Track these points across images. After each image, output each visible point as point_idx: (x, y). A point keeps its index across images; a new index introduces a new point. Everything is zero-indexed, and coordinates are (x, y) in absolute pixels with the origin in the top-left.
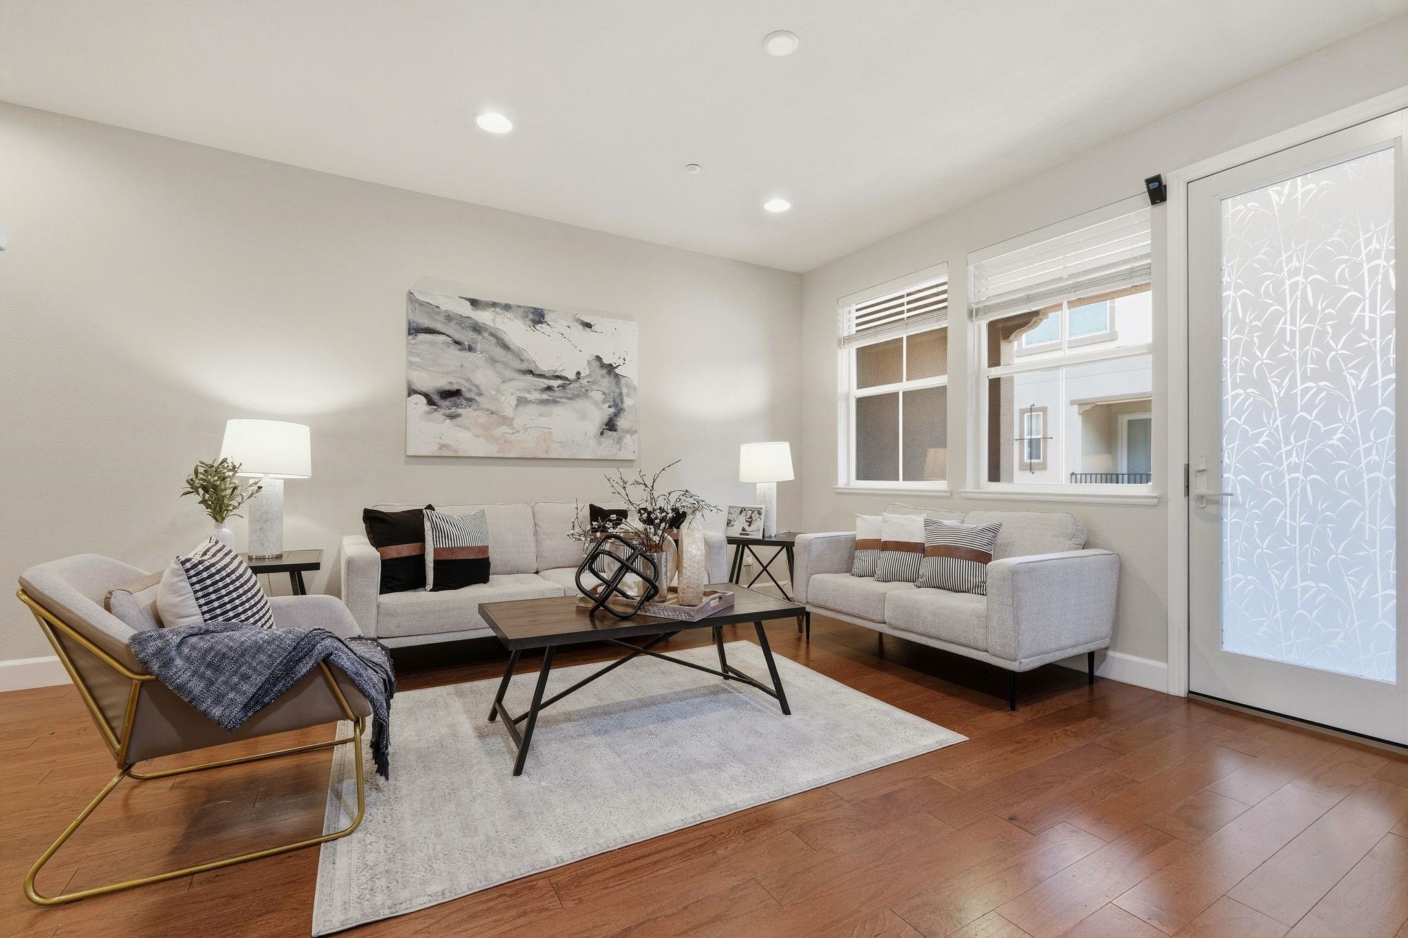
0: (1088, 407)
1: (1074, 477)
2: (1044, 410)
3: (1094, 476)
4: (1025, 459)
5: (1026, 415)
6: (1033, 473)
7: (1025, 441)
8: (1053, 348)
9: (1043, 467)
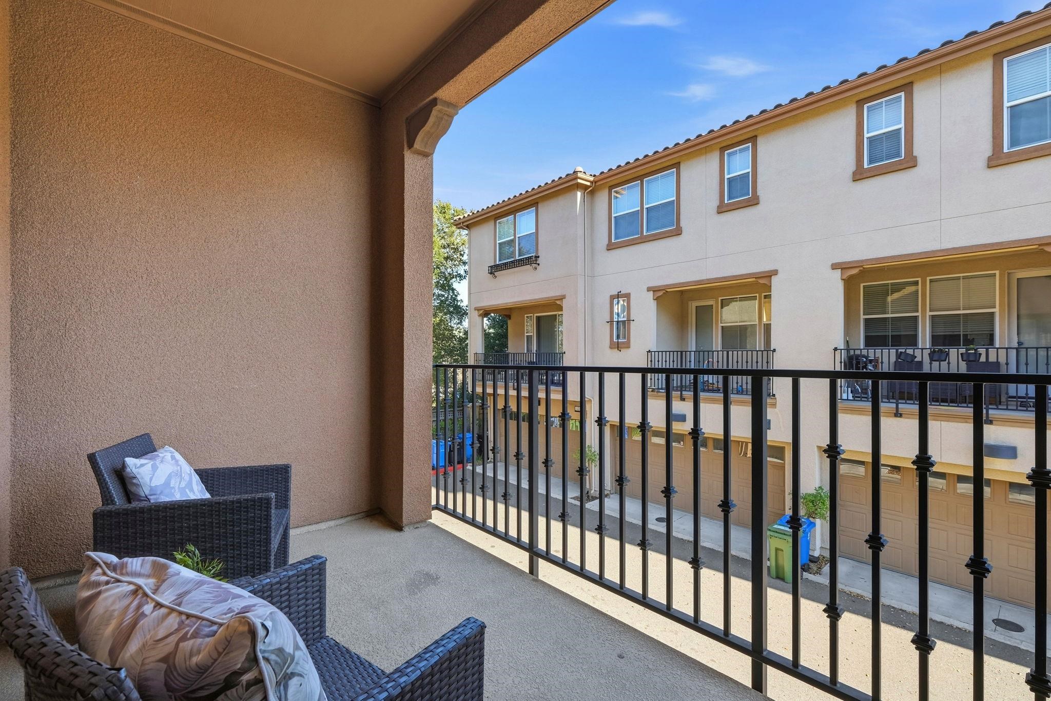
0: (660, 293)
1: (649, 354)
2: (627, 296)
3: (672, 353)
4: (615, 339)
5: (615, 300)
6: (620, 351)
7: (615, 323)
8: (635, 242)
9: (627, 345)
